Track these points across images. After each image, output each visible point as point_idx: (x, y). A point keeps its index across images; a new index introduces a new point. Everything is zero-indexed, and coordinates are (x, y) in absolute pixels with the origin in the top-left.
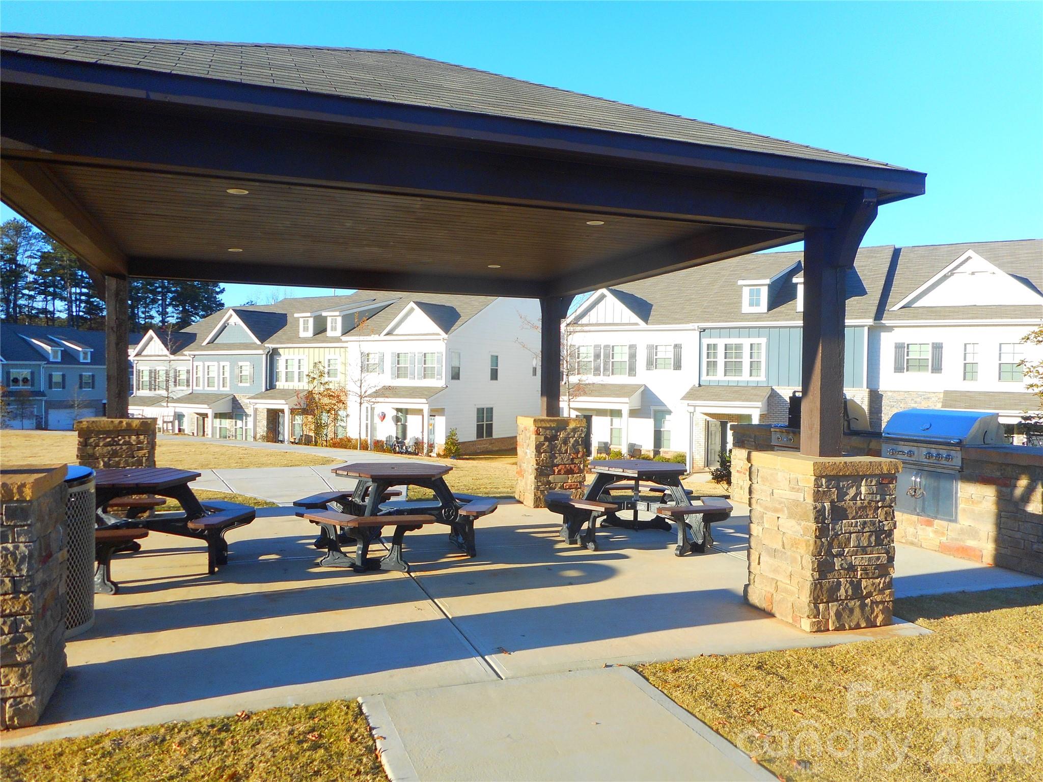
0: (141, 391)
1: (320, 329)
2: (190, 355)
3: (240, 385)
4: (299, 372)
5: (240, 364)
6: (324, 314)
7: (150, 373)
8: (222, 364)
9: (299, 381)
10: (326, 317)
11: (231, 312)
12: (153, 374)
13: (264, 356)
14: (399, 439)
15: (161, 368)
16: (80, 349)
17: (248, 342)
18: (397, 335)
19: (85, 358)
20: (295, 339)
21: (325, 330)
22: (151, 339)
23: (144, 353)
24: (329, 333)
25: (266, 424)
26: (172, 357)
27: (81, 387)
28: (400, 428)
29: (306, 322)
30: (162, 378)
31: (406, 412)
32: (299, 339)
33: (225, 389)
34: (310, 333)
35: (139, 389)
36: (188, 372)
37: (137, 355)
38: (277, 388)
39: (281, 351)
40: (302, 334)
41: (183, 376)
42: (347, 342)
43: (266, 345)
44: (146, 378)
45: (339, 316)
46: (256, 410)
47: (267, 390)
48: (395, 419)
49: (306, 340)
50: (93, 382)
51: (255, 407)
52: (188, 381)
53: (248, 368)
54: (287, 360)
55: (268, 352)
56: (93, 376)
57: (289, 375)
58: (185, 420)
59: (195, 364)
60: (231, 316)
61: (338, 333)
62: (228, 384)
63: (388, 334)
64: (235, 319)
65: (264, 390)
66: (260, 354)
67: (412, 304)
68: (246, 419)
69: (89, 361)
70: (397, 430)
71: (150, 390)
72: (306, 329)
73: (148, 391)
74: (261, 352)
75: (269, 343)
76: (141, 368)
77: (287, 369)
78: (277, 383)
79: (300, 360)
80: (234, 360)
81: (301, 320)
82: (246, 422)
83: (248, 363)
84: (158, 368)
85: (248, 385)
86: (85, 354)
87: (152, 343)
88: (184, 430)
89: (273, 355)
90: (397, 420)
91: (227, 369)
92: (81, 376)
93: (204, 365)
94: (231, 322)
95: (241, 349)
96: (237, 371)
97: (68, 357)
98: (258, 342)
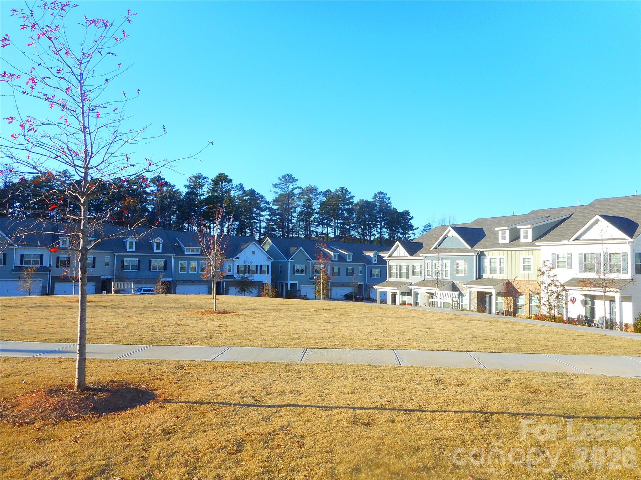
0: (391, 278)
1: (515, 237)
2: (423, 256)
3: (457, 275)
4: (500, 268)
5: (457, 262)
6: (518, 227)
7: (397, 267)
8: (445, 262)
9: (500, 273)
10: (520, 229)
11: (450, 228)
12: (400, 268)
13: (475, 257)
14: (588, 318)
15: (404, 265)
16: (347, 254)
17: (461, 247)
18: (581, 240)
19: (349, 259)
20: (495, 244)
21: (518, 238)
22: (398, 246)
23: (394, 255)
24: (522, 240)
25: (476, 302)
26: (411, 258)
27: (347, 275)
28: (589, 309)
29: (503, 234)
30: (404, 270)
31: (593, 298)
32: (499, 245)
33: (446, 278)
34: (507, 241)
35: (390, 277)
36: (421, 267)
37: (389, 257)
38: (484, 277)
39: (486, 253)
40: (501, 241)
41: (418, 269)
42: (539, 246)
43: (475, 249)
44: (394, 270)
45: (530, 228)
46: (470, 292)
47: (477, 279)
48: (584, 303)
49: (504, 245)
50: (353, 272)
51: (470, 290)
52: (421, 273)
53: (463, 264)
54: (490, 259)
55: (478, 254)
56: (353, 269)
57: (492, 269)
58: (419, 296)
59: (427, 262)
60: (450, 231)
61: (530, 240)
62: (449, 275)
63: (575, 240)
64: (453, 233)
65: (475, 279)
66: (472, 255)
67: (597, 217)
68: (462, 298)
69: (351, 260)
70: (586, 310)
71: (397, 277)
72: (503, 238)
73: (395, 278)
74: (473, 254)
75: (478, 248)
76: (391, 264)
77: (490, 265)
78: (484, 275)
79: (500, 259)
80: (453, 260)
81: (500, 232)
82: (462, 300)
83: (463, 261)
84: (402, 264)
85: (463, 275)
86: (349, 256)
87: (398, 248)
88: (418, 303)
89: (480, 256)
90: (585, 303)
91: (448, 265)
92: (347, 269)
93: (432, 263)
94: (450, 235)
95: (458, 252)
96: (455, 266)
97: (341, 258)
98: (469, 248)
